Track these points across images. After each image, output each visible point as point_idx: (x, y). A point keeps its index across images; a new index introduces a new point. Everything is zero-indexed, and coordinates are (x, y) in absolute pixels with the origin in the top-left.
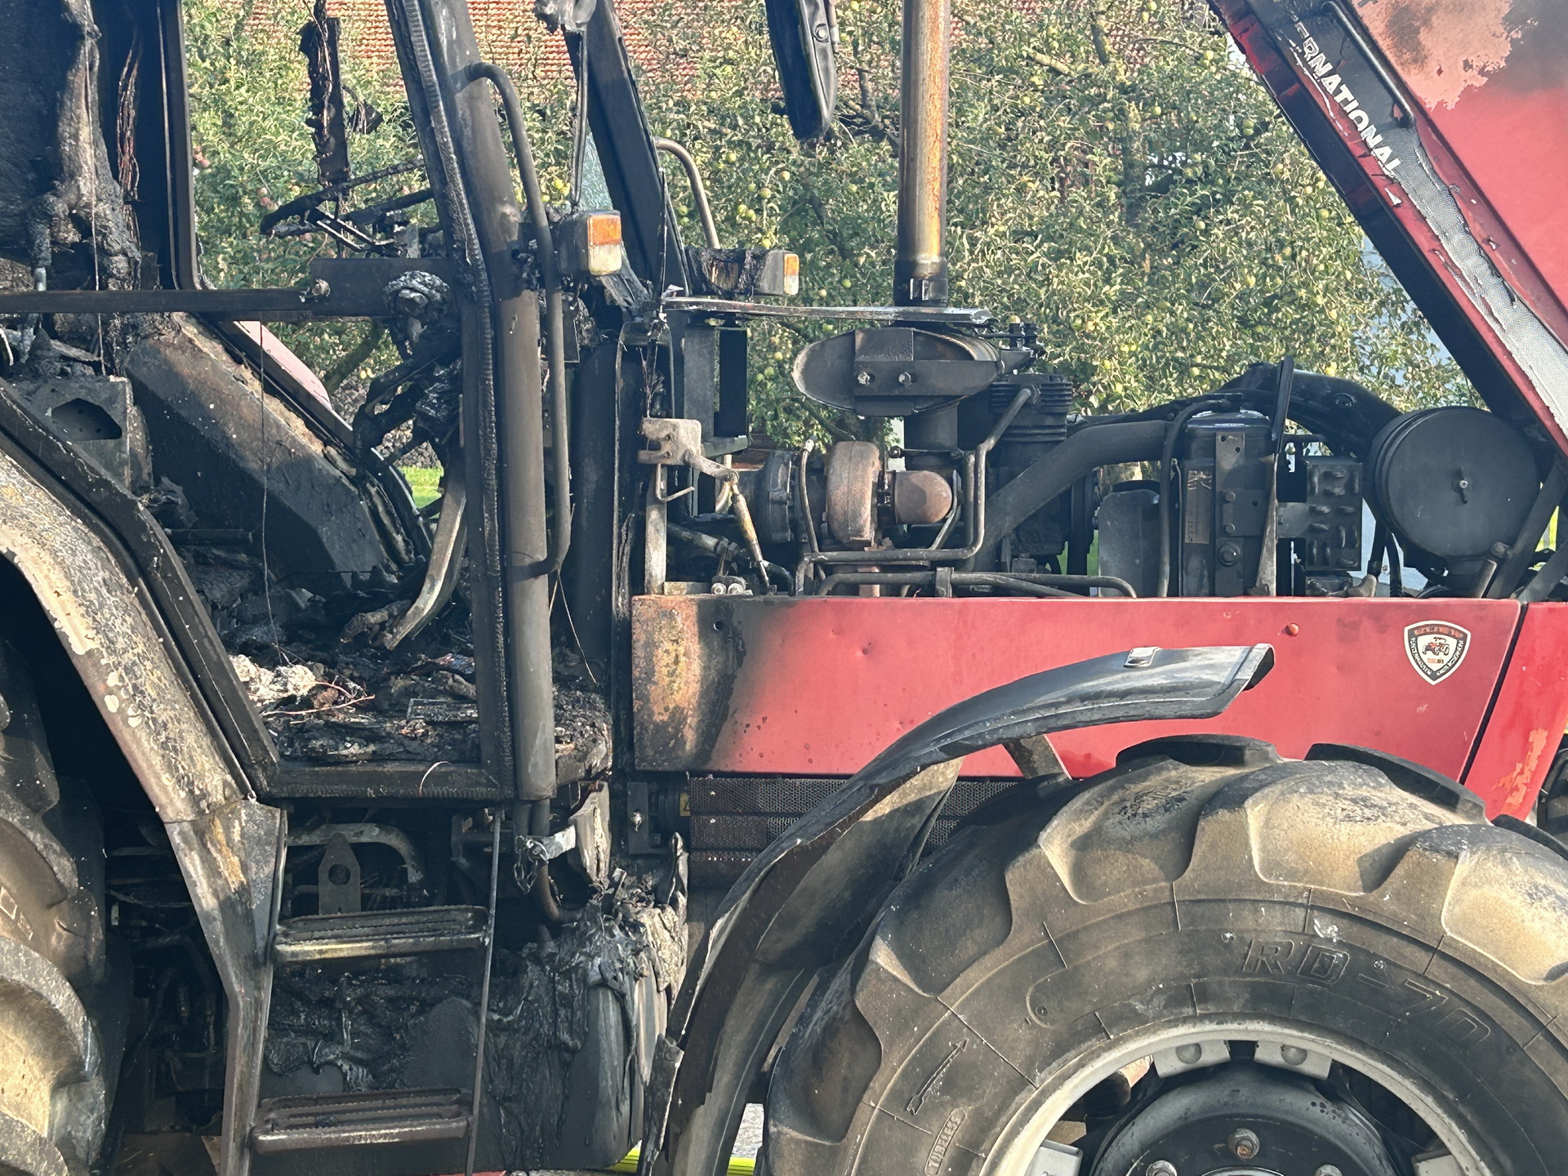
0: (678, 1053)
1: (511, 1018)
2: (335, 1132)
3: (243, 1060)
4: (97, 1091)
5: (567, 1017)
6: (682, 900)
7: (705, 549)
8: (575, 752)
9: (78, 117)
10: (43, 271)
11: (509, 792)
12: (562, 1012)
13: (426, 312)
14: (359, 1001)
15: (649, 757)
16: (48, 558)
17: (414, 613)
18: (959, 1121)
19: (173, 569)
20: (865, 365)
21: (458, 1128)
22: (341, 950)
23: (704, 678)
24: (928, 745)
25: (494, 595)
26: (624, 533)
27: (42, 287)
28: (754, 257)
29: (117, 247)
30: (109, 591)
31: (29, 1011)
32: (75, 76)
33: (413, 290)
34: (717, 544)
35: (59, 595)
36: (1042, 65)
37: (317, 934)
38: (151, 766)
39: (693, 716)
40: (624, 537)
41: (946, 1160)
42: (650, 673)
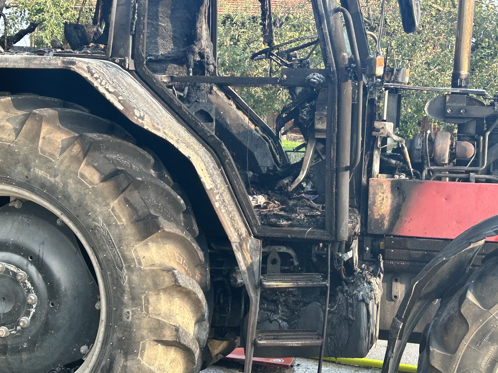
0: (401, 323)
1: (333, 309)
2: (281, 342)
3: (253, 317)
4: (207, 325)
5: (351, 310)
6: (382, 275)
7: (392, 164)
8: (352, 227)
9: (203, 21)
10: (191, 69)
11: (334, 238)
12: (350, 308)
13: (318, 86)
14: (284, 301)
15: (372, 229)
16: (199, 158)
17: (297, 180)
18: (493, 350)
19: (232, 164)
20: (450, 107)
21: (319, 343)
22: (283, 285)
23: (392, 205)
24: (489, 230)
25: (333, 176)
26: (366, 158)
27: (191, 74)
28: (397, 70)
29: (211, 63)
30: (215, 170)
31: (191, 298)
32: (202, 8)
33: (314, 79)
34: (396, 162)
35: (203, 170)
36: (434, 8)
37: (274, 280)
38: (228, 225)
39: (387, 217)
40: (366, 159)
41: (488, 362)
42: (374, 203)
